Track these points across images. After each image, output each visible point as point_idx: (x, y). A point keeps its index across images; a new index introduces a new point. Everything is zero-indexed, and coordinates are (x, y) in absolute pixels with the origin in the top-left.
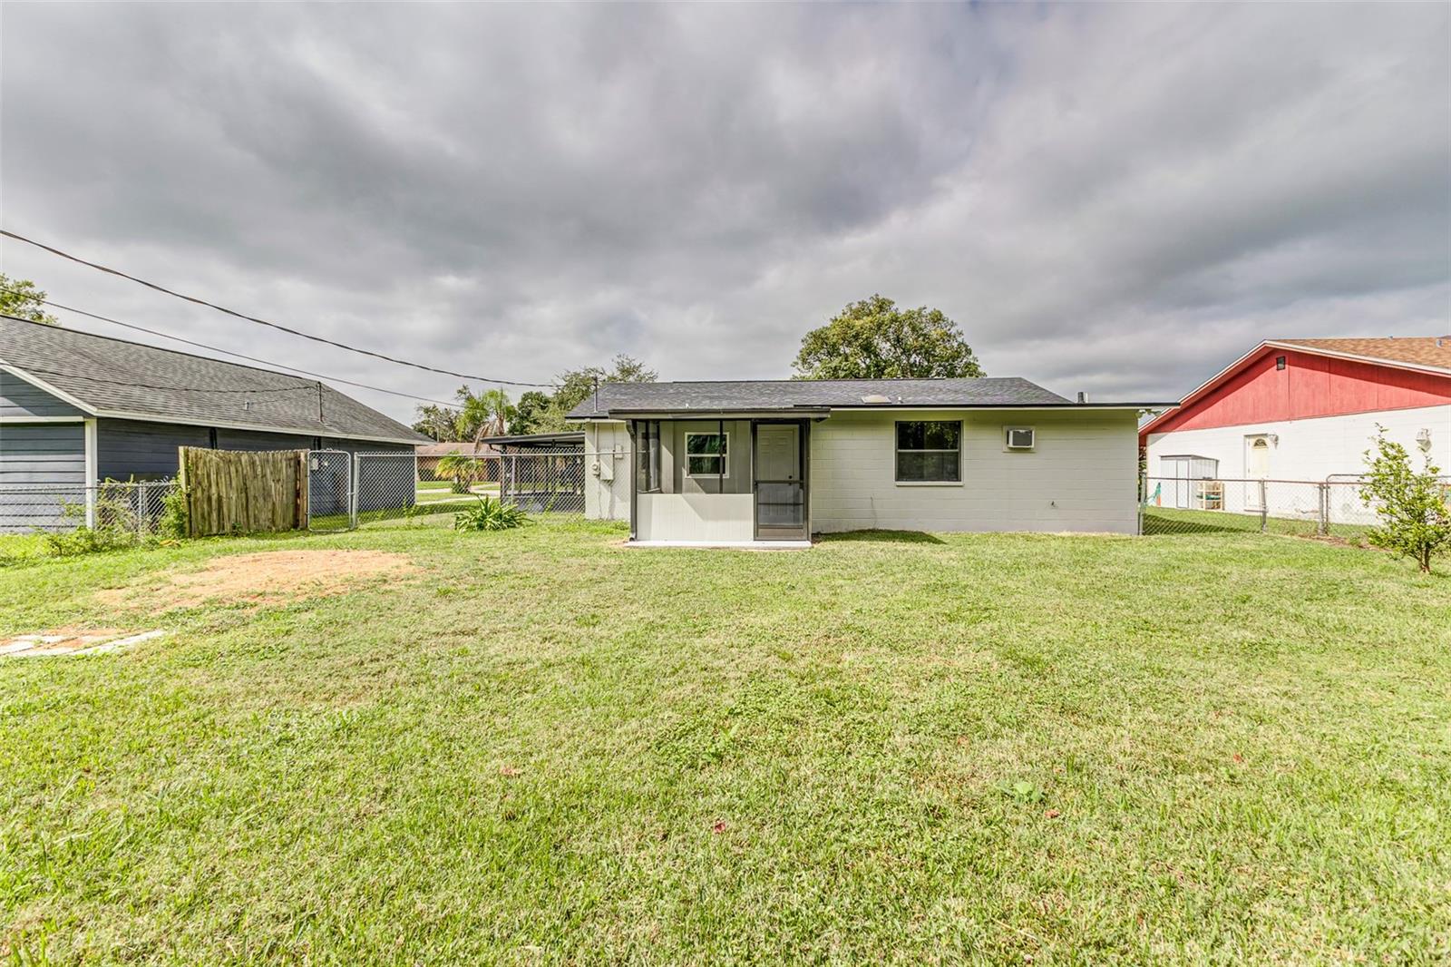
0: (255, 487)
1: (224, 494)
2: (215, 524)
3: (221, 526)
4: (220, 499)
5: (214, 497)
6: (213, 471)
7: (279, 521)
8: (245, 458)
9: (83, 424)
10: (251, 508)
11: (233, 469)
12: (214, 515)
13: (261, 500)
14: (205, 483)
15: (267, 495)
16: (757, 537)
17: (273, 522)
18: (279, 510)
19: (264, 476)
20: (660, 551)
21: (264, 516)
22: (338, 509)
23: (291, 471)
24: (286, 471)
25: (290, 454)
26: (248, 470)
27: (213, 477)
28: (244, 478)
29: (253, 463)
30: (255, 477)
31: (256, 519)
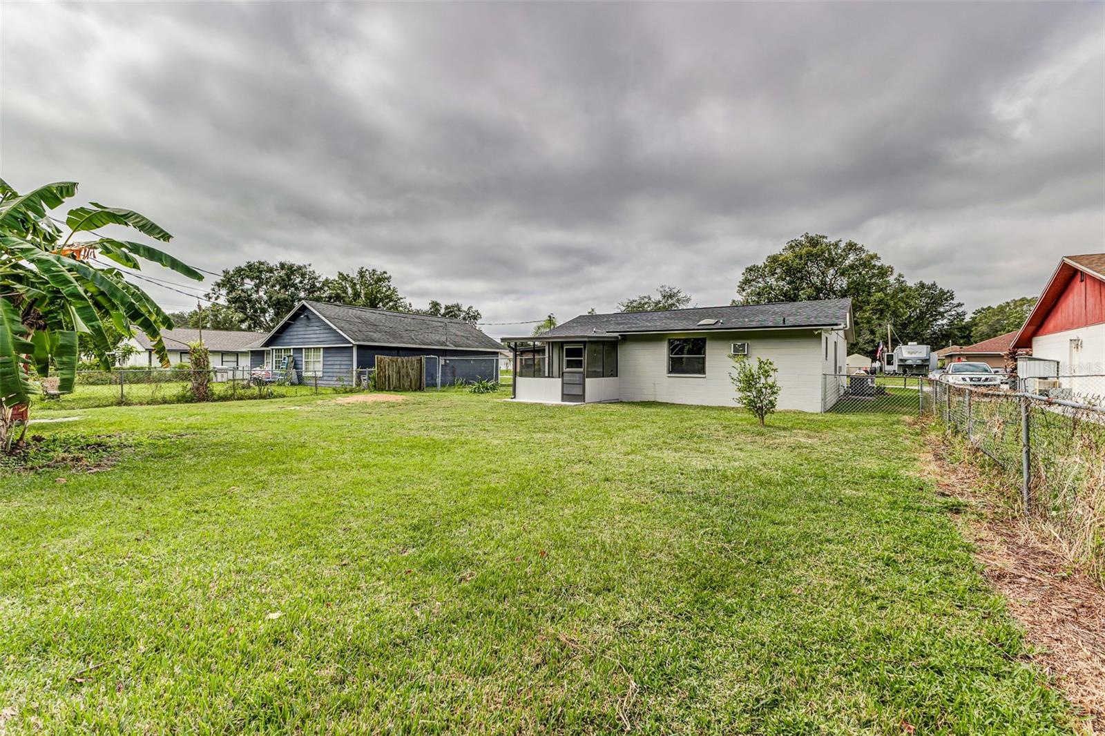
0: (403, 371)
1: (391, 375)
2: (387, 386)
3: (389, 387)
4: (389, 376)
5: (387, 376)
6: (387, 365)
7: (413, 387)
8: (399, 359)
9: (352, 347)
10: (401, 380)
11: (394, 364)
12: (387, 383)
13: (405, 377)
14: (384, 370)
15: (408, 374)
16: (563, 400)
17: (411, 387)
18: (413, 382)
19: (407, 367)
20: (527, 405)
21: (407, 384)
22: (435, 385)
23: (419, 365)
24: (416, 365)
25: (418, 358)
26: (401, 365)
27: (387, 367)
28: (399, 367)
29: (403, 362)
30: (403, 367)
31: (403, 385)
